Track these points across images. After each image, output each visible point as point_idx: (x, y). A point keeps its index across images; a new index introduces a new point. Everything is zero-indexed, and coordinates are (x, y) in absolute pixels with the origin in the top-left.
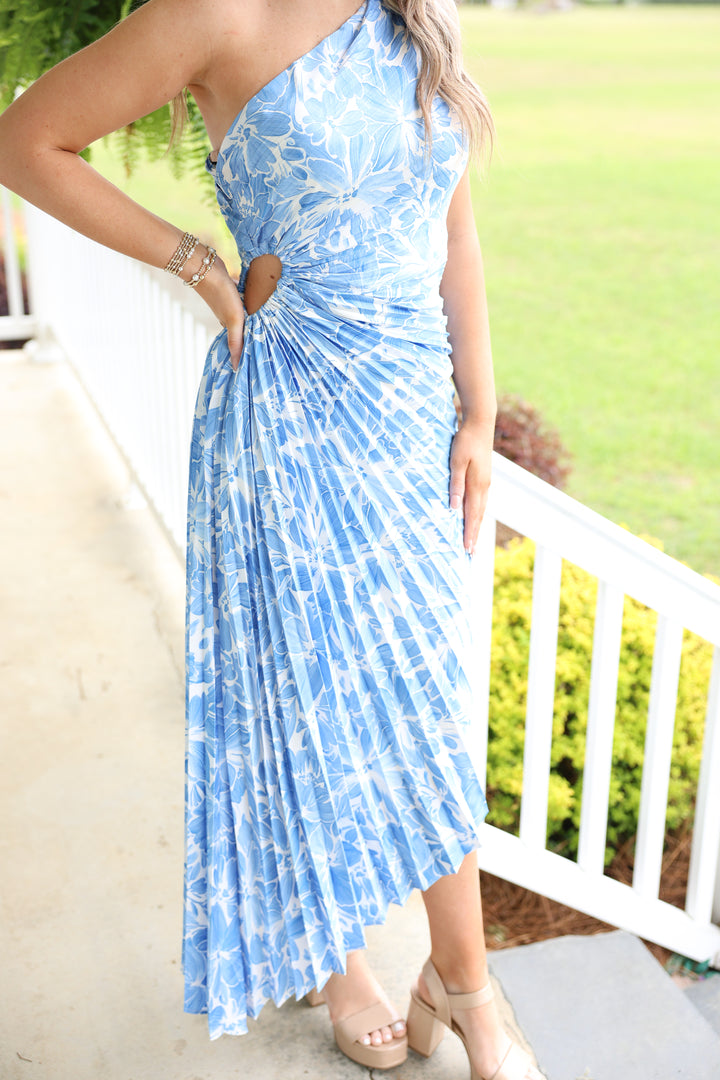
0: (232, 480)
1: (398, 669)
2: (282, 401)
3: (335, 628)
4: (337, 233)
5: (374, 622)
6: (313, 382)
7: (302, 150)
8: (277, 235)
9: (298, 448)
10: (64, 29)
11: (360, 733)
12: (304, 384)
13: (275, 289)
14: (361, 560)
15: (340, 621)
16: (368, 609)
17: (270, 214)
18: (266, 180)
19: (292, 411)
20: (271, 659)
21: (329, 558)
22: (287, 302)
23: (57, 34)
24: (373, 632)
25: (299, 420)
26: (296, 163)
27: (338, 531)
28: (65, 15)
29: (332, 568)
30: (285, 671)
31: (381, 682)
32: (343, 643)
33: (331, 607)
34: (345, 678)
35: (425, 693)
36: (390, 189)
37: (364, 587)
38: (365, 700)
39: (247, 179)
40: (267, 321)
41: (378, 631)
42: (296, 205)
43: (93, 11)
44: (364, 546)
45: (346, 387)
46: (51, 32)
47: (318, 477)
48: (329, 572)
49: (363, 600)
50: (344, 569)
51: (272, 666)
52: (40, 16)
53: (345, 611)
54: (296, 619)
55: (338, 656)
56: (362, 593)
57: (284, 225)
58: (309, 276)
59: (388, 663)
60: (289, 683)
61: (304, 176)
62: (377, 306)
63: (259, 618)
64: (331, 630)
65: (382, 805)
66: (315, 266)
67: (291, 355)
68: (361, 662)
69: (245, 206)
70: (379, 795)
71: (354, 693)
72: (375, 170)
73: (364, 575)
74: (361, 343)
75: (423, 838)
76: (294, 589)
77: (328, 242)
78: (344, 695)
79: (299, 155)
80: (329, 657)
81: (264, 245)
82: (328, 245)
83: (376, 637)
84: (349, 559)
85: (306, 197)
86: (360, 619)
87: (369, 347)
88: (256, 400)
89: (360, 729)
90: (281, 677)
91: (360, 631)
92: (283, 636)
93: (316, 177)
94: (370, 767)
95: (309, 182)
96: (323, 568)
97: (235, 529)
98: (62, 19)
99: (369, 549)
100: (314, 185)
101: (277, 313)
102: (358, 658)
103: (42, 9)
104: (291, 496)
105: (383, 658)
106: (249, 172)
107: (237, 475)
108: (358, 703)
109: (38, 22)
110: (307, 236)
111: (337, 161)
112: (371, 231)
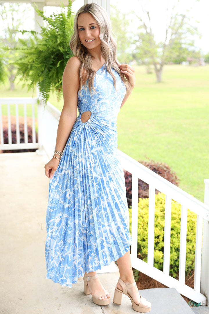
0: (80, 158)
1: (116, 200)
2: (92, 141)
3: (102, 191)
4: (103, 107)
5: (111, 190)
6: (97, 137)
7: (99, 89)
8: (91, 107)
9: (95, 151)
10: (45, 68)
11: (107, 217)
12: (96, 138)
13: (90, 118)
14: (107, 176)
15: (103, 190)
16: (109, 187)
17: (90, 103)
18: (90, 96)
19: (94, 143)
20: (87, 198)
21: (101, 176)
22: (92, 121)
23: (43, 69)
24: (110, 192)
25: (95, 145)
26: (98, 92)
27: (103, 169)
28: (45, 65)
29: (101, 178)
30: (90, 200)
31: (112, 204)
32: (103, 195)
33: (101, 186)
34: (104, 203)
35: (122, 206)
36: (113, 98)
37: (108, 182)
38: (108, 209)
39: (86, 96)
40: (88, 124)
41: (111, 192)
42: (96, 101)
43: (52, 64)
44: (108, 173)
45: (103, 138)
46: (42, 69)
47: (99, 157)
48: (101, 179)
49: (108, 185)
50: (104, 178)
51: (87, 199)
52: (40, 65)
53: (104, 187)
54: (93, 189)
55: (102, 198)
56: (108, 183)
57: (93, 105)
58: (97, 115)
59: (114, 200)
60: (90, 203)
61: (99, 95)
62: (109, 122)
63: (85, 189)
64: (101, 191)
65: (112, 236)
66: (98, 113)
67: (93, 132)
68: (107, 200)
69: (85, 101)
70: (111, 233)
71: (106, 207)
72: (111, 94)
73: (108, 179)
74: (106, 130)
75: (122, 243)
76: (93, 182)
77: (101, 108)
78: (103, 208)
79: (98, 91)
80: (100, 198)
81: (88, 109)
82: (101, 109)
83: (110, 194)
84: (105, 176)
85: (99, 99)
86: (107, 189)
87: (108, 131)
88: (87, 141)
89: (107, 216)
90: (89, 202)
91: (107, 192)
92: (90, 193)
93: (101, 95)
94: (109, 226)
95: (100, 96)
96: (100, 178)
97: (80, 169)
98: (45, 66)
99: (109, 173)
100: (101, 97)
101: (90, 123)
102: (107, 199)
103: (40, 64)
104: (93, 161)
105: (112, 199)
106: (87, 94)
107: (81, 157)
108: (106, 209)
109: (39, 67)
110: (97, 107)
111: (105, 92)
112: (109, 107)
